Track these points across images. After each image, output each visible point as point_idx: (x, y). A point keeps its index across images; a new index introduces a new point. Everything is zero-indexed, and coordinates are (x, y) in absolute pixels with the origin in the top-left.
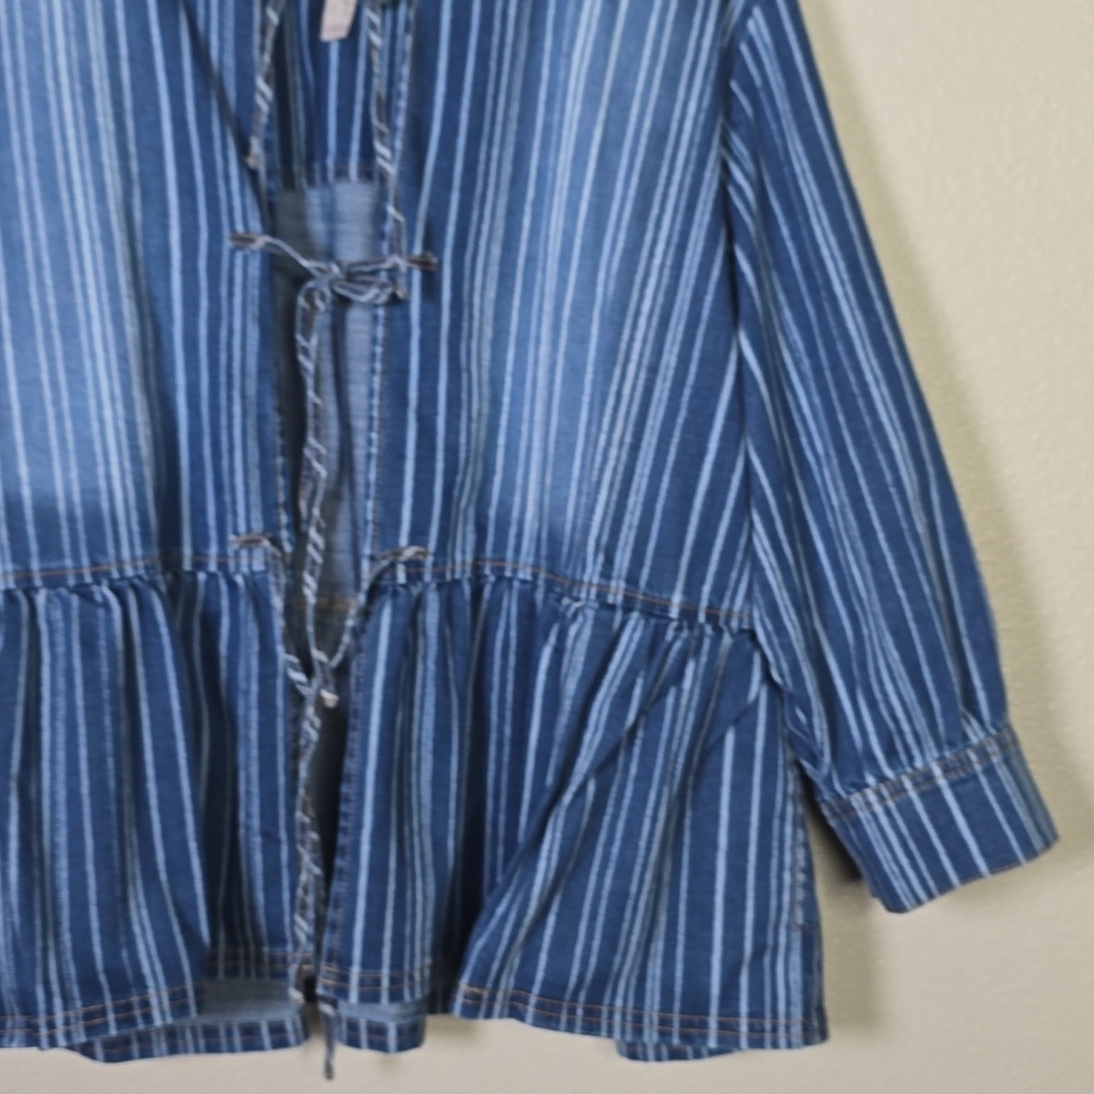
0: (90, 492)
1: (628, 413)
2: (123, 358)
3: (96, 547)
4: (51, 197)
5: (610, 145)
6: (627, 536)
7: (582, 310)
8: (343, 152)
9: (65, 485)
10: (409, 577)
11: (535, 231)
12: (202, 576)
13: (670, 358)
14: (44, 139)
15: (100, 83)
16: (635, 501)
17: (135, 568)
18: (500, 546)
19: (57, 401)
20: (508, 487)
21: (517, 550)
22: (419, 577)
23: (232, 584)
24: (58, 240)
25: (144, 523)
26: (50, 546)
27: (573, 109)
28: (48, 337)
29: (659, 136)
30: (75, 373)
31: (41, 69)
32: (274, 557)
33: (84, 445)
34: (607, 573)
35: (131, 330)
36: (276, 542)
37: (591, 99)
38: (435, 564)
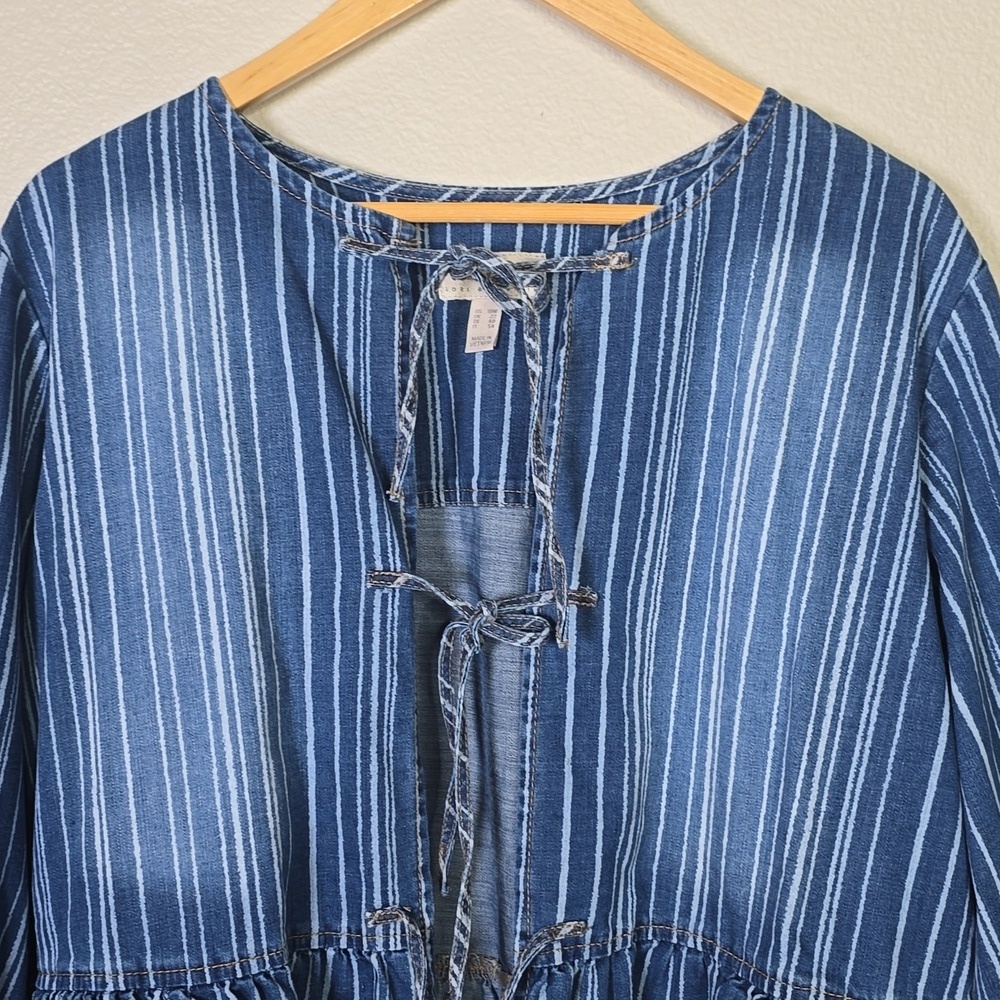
0: (211, 875)
1: (823, 777)
2: (250, 718)
3: (219, 940)
4: (172, 538)
5: (793, 469)
6: (827, 922)
7: (763, 654)
8: (489, 473)
9: (183, 866)
10: (565, 957)
11: (702, 557)
12: (331, 953)
13: (871, 712)
14: (164, 476)
15: (227, 411)
16: (836, 879)
17: (261, 963)
18: (665, 906)
19: (175, 771)
20: (673, 840)
21: (686, 912)
22: (578, 954)
23: (365, 964)
24: (179, 587)
25: (271, 910)
26: (165, 940)
27: (749, 429)
28: (166, 697)
29: (849, 461)
30: (196, 737)
31: (163, 396)
32: (414, 937)
33: (205, 820)
34: (804, 970)
35: (258, 685)
36: (414, 916)
37: (770, 419)
38: (593, 939)
